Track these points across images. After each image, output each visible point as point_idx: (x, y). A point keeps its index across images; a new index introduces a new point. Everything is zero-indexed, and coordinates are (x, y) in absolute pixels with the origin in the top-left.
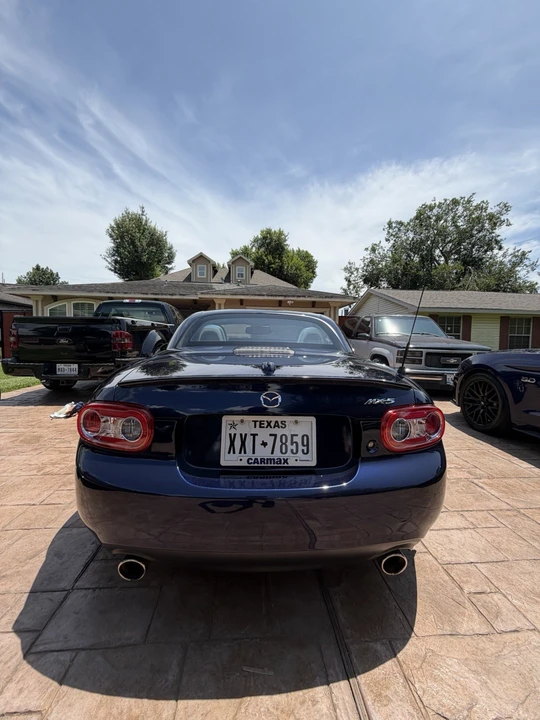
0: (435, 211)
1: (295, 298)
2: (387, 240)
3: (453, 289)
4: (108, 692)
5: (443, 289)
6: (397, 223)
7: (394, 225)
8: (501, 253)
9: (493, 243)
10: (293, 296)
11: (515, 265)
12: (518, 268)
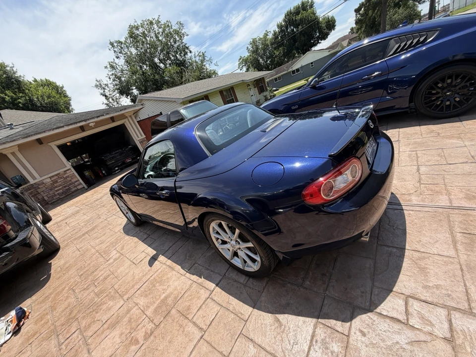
0: (141, 30)
1: (96, 120)
2: (118, 58)
3: (181, 84)
4: (399, 272)
5: (176, 85)
6: (116, 42)
7: (115, 44)
8: (193, 54)
9: (184, 50)
10: (93, 118)
11: (202, 61)
12: (205, 63)
